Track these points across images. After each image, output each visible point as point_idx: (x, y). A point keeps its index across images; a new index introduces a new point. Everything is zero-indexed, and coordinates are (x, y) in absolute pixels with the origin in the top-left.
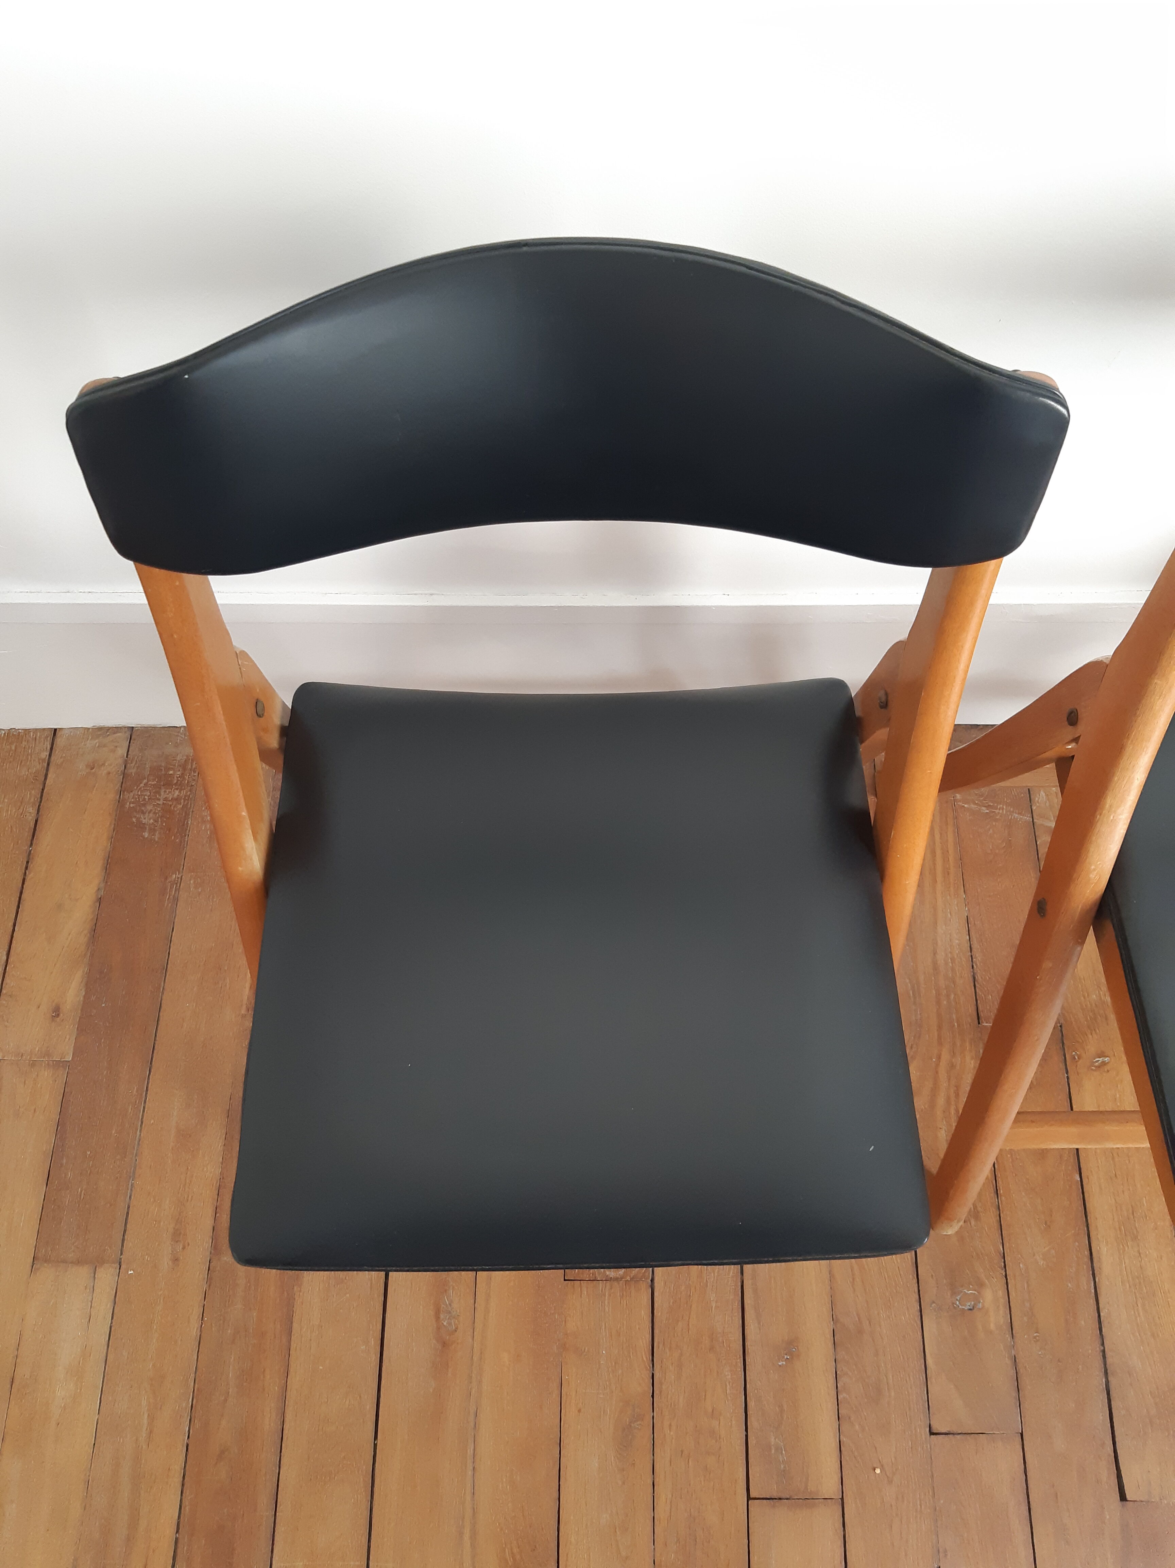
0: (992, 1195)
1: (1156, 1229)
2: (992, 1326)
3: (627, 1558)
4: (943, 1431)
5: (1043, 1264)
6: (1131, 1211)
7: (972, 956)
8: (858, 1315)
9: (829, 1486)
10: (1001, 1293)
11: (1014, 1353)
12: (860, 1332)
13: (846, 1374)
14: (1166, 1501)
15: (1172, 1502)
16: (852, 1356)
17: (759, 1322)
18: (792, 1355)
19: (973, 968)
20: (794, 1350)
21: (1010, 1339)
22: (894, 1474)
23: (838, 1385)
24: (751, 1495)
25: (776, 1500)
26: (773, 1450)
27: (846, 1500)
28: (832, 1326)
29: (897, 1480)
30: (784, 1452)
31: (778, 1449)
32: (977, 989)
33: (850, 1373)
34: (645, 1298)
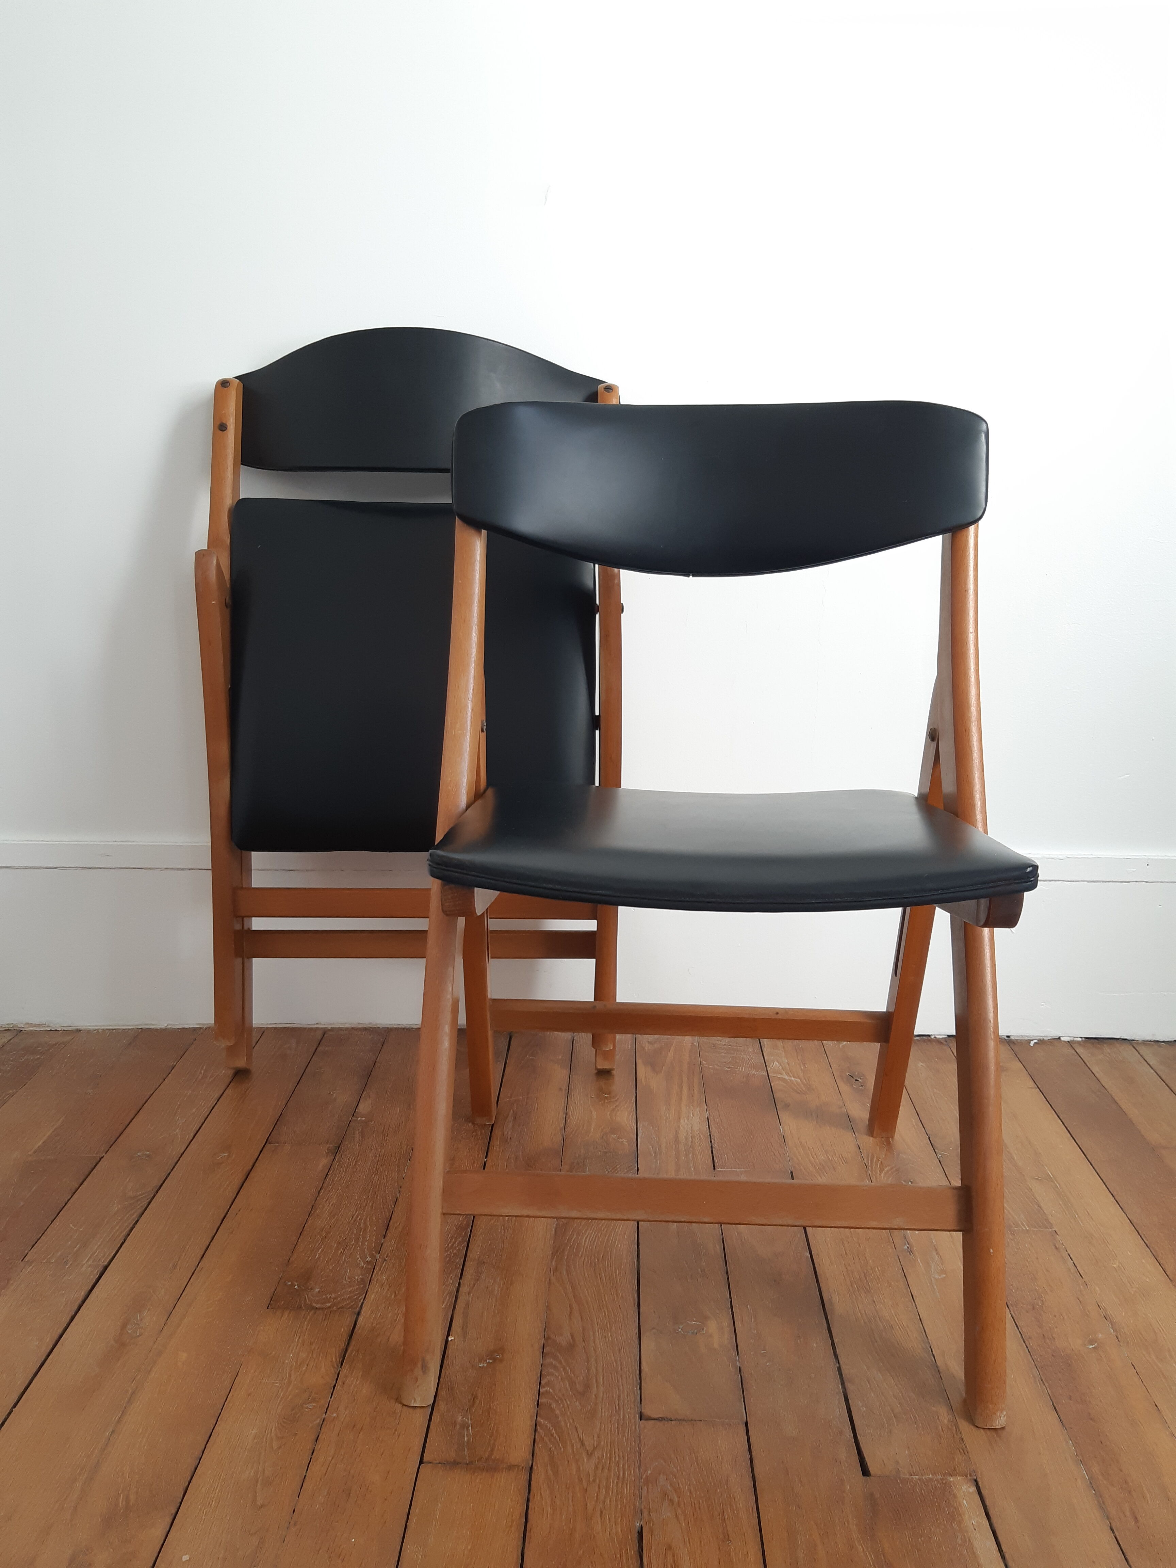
1: (890, 1286)
2: (716, 1346)
3: (262, 1506)
4: (655, 1416)
6: (862, 1275)
7: (710, 1135)
8: (572, 1335)
9: (519, 1453)
10: (726, 1323)
11: (739, 1365)
12: (572, 1346)
13: (552, 1374)
14: (917, 1477)
15: (925, 1478)
16: (560, 1362)
17: (465, 1337)
18: (495, 1360)
19: (711, 1142)
20: (498, 1356)
21: (735, 1355)
22: (595, 1448)
23: (542, 1382)
24: (425, 1460)
25: (453, 1464)
26: (458, 1427)
27: (535, 1467)
28: (543, 1341)
29: (597, 1454)
30: (470, 1428)
31: (464, 1426)
32: (714, 1152)
33: (556, 1373)
34: (348, 1321)
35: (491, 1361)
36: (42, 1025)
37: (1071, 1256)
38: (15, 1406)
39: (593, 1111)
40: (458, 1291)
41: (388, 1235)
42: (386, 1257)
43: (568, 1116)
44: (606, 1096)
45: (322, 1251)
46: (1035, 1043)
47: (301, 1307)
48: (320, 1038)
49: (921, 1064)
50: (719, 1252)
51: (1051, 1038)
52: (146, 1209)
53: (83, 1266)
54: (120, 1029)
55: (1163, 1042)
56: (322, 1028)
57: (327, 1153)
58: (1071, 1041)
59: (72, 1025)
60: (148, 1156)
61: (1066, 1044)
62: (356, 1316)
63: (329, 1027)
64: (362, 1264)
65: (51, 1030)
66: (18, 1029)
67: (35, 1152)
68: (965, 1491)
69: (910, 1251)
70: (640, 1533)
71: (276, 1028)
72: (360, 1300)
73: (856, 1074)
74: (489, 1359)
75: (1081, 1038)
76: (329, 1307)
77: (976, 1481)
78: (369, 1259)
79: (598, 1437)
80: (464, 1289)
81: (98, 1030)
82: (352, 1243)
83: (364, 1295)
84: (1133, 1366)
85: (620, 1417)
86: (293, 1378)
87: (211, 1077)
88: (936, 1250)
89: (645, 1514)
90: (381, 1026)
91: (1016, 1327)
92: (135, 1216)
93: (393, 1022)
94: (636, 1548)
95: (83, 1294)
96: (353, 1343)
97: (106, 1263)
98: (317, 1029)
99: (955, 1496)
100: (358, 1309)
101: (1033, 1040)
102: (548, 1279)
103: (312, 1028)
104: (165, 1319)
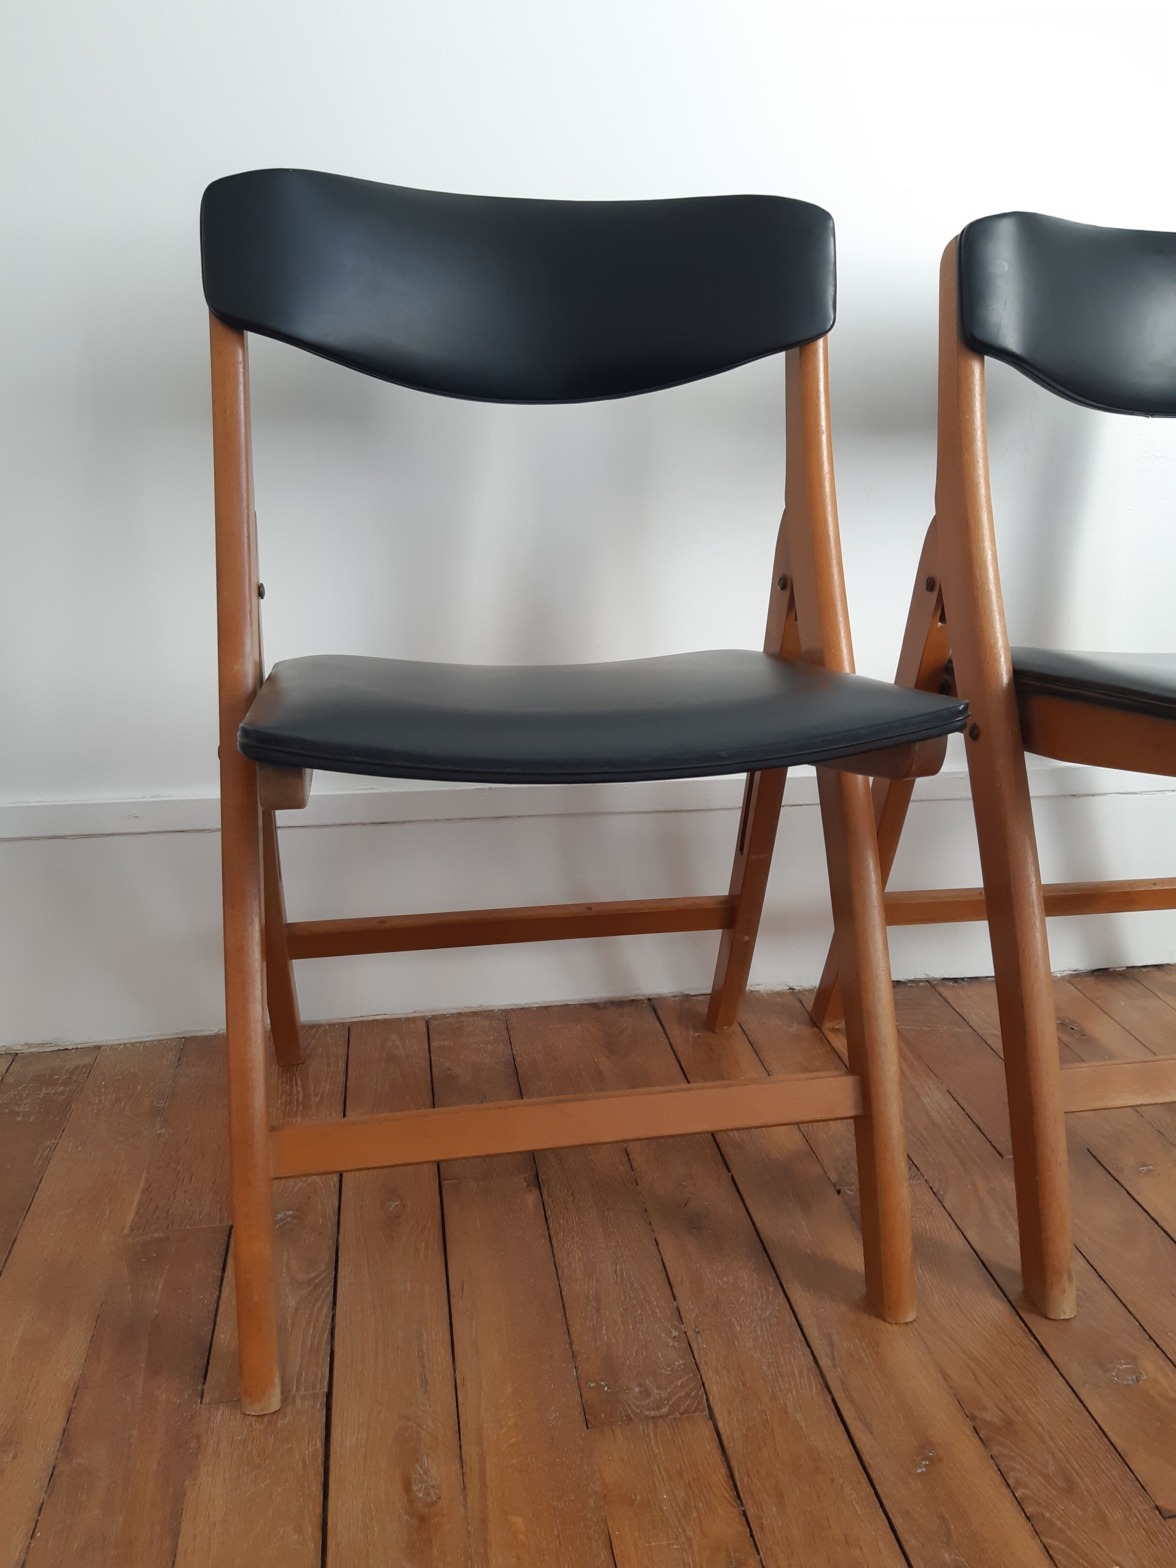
2: (1171, 1393)
7: (967, 1114)
8: (998, 1407)
10: (1161, 1362)
13: (1013, 1469)
16: (1010, 1449)
18: (930, 1460)
20: (931, 1454)
23: (1010, 1482)
28: (972, 1424)
33: (1018, 1467)
34: (707, 1432)
35: (927, 1463)
36: (47, 1044)
40: (817, 1362)
41: (678, 1296)
42: (696, 1328)
45: (607, 1329)
47: (632, 1419)
48: (425, 1030)
50: (1082, 1263)
52: (335, 1298)
53: (295, 1397)
56: (421, 1017)
59: (88, 1041)
60: (294, 1218)
62: (712, 1423)
63: (430, 1014)
64: (671, 1342)
65: (59, 1050)
66: (12, 1052)
67: (132, 1231)
71: (362, 1022)
72: (702, 1395)
74: (922, 1459)
76: (669, 1414)
78: (675, 1334)
80: (824, 1362)
81: (125, 1044)
82: (639, 1312)
83: (703, 1389)
85: (1137, 1517)
86: (689, 1532)
90: (496, 1009)
92: (325, 1310)
96: (738, 1464)
97: (326, 1390)
98: (413, 1020)
100: (707, 1410)
102: (916, 1334)
103: (409, 1018)
104: (458, 1465)
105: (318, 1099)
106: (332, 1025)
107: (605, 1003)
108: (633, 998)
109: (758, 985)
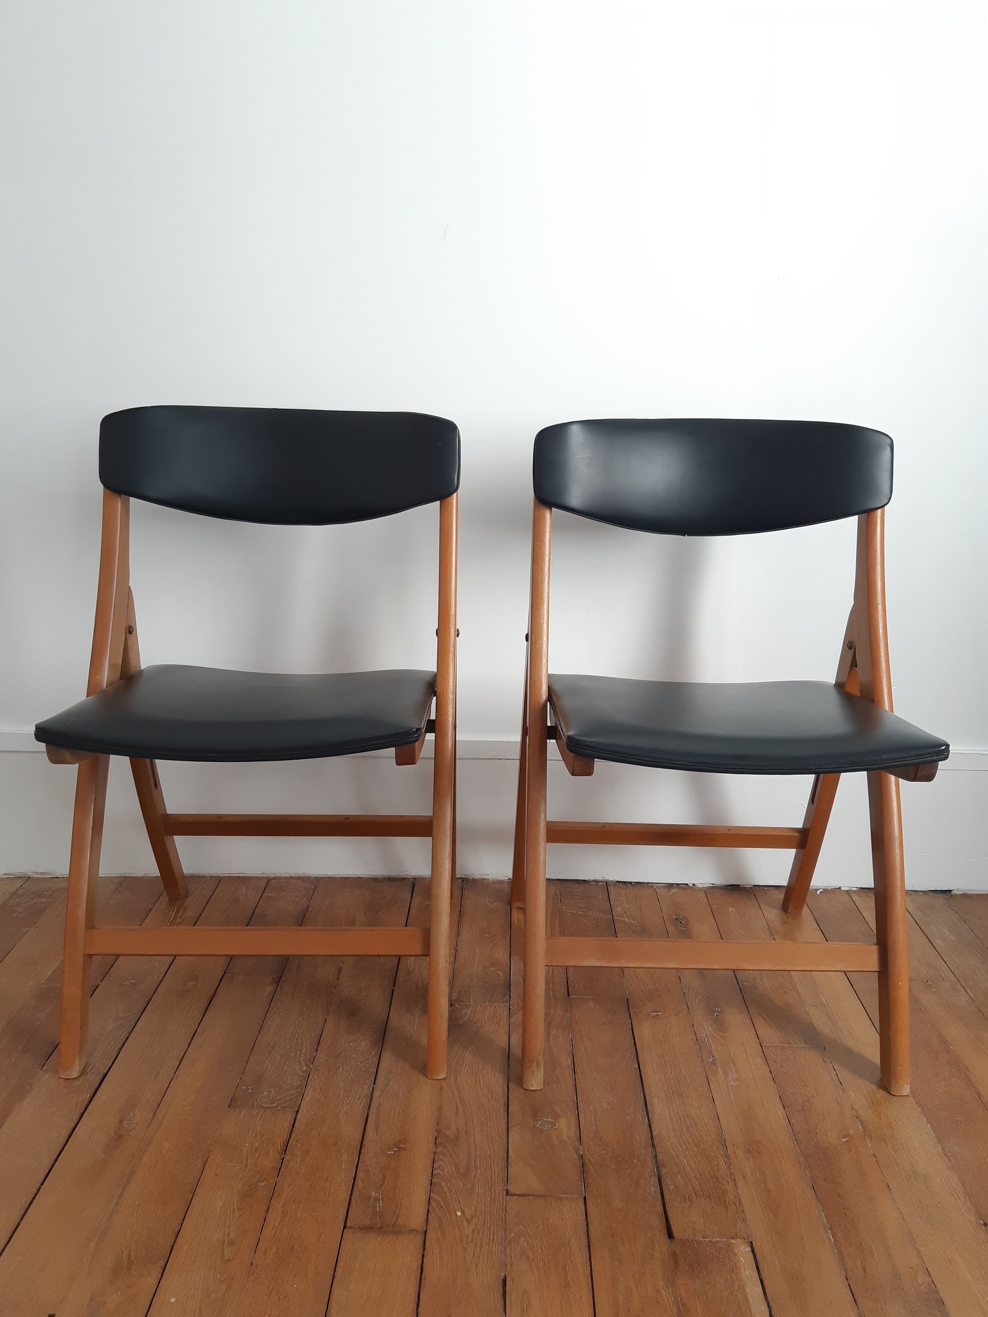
0: (571, 1072)
1: (697, 1092)
2: (564, 1138)
3: (228, 1260)
4: (517, 1193)
5: (608, 1107)
6: (677, 1082)
8: (457, 1129)
9: (416, 1219)
10: (573, 1121)
11: (581, 1153)
12: (457, 1138)
13: (442, 1160)
14: (708, 1239)
15: (714, 1240)
16: (448, 1151)
17: (377, 1131)
18: (399, 1148)
19: (567, 974)
20: (402, 1146)
21: (579, 1145)
22: (473, 1217)
23: (434, 1166)
24: (348, 1224)
25: (368, 1229)
26: (372, 1200)
27: (428, 1232)
28: (436, 1134)
29: (475, 1220)
30: (381, 1201)
31: (376, 1200)
32: (569, 983)
33: (445, 1160)
34: (290, 1117)
35: (397, 1150)
36: (46, 873)
37: (835, 1067)
38: (42, 1184)
39: (477, 948)
40: (372, 1093)
41: (319, 1049)
42: (318, 1067)
43: (457, 952)
44: (487, 935)
45: (269, 1062)
46: (821, 892)
47: (254, 1107)
48: (265, 886)
49: (732, 909)
50: (569, 1062)
51: (833, 888)
52: (134, 1028)
53: (88, 1073)
54: (108, 877)
55: (921, 891)
56: (266, 877)
57: (271, 982)
58: (849, 890)
60: (134, 984)
61: (845, 893)
62: (295, 1114)
63: (272, 876)
64: (299, 1072)
65: (53, 877)
66: (27, 876)
67: (46, 981)
68: (743, 1250)
69: (714, 1063)
70: (505, 1281)
71: (230, 877)
72: (299, 1101)
73: (681, 917)
74: (395, 1148)
75: (857, 888)
76: (275, 1107)
77: (751, 1243)
78: (305, 1068)
79: (476, 1208)
80: (377, 1093)
82: (292, 1056)
83: (301, 1098)
84: (874, 1155)
85: (491, 1192)
86: (249, 1162)
87: (181, 918)
88: (733, 1062)
89: (509, 1267)
90: (312, 876)
91: (789, 1125)
92: (126, 1033)
93: (322, 873)
94: (501, 1292)
95: (88, 1096)
96: (293, 1135)
97: (105, 1071)
98: (262, 878)
99: (735, 1254)
100: (296, 1109)
101: (819, 889)
102: (440, 1086)
103: (259, 877)
104: (152, 1115)
105: (181, 920)
106: (211, 877)
107: (384, 879)
108: (403, 877)
109: (487, 875)
